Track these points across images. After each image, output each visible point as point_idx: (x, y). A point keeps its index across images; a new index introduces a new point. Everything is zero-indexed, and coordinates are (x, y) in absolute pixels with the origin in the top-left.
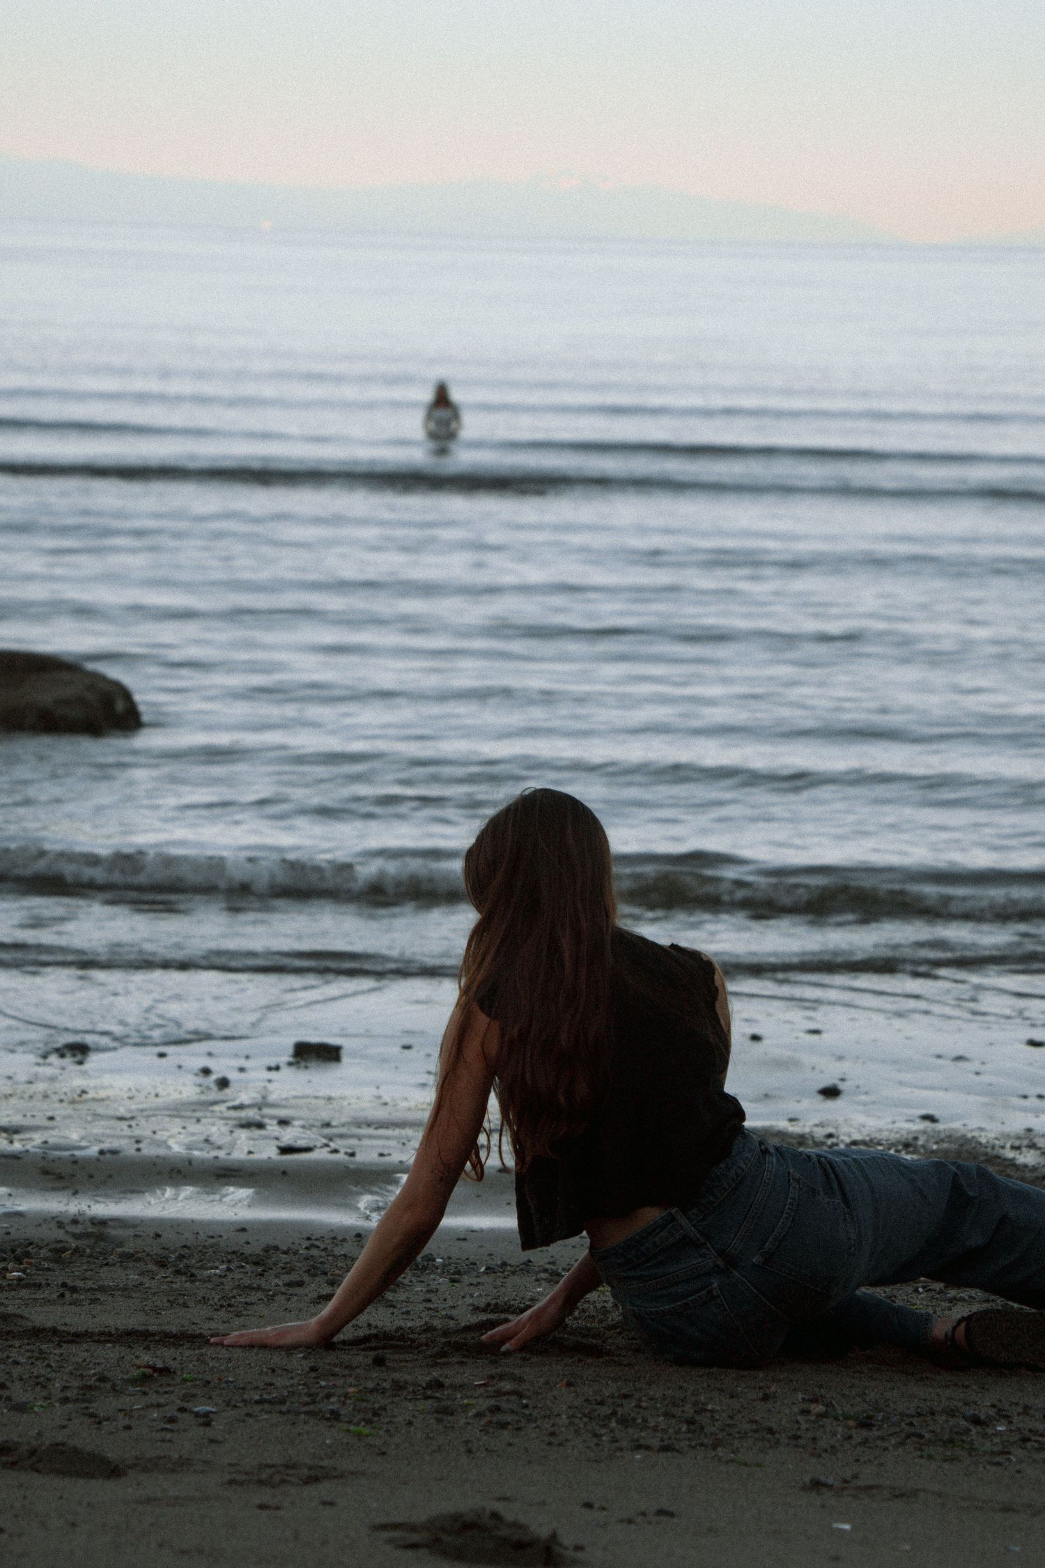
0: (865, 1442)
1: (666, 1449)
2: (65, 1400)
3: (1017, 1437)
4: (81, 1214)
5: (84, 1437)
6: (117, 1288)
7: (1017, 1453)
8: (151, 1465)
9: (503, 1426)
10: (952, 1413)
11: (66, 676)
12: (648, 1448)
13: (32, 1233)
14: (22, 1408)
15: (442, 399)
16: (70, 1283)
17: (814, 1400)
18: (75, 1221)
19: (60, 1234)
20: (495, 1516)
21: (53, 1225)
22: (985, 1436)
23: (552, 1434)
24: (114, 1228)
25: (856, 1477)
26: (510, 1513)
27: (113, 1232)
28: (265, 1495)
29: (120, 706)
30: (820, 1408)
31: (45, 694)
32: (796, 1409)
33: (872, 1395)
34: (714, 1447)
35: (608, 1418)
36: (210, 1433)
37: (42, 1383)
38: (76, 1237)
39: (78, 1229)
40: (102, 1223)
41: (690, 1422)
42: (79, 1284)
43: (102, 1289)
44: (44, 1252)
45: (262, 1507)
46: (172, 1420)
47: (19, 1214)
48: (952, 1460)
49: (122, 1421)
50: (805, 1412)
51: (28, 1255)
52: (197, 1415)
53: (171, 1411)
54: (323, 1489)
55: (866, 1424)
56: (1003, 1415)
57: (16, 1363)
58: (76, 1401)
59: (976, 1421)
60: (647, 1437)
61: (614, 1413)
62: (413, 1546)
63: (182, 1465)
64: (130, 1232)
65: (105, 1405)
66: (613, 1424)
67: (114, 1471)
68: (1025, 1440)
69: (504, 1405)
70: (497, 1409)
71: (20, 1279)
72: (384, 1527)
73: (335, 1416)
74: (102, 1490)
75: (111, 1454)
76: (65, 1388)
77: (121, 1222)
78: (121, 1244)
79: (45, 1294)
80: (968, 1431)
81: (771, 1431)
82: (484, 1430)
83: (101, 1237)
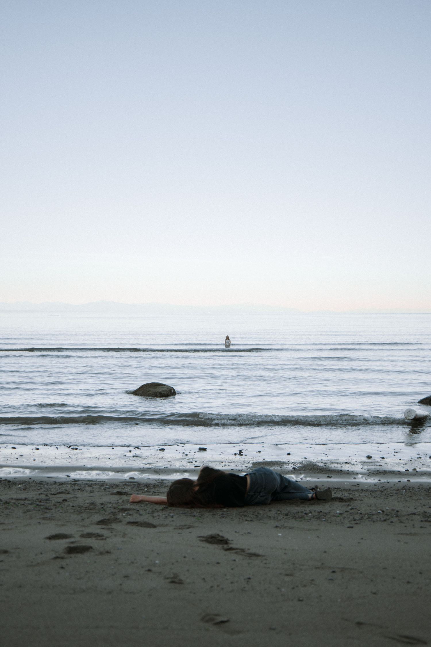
0: (286, 518)
1: (251, 521)
2: (149, 513)
3: (313, 516)
4: (160, 479)
5: (151, 520)
6: (162, 492)
7: (313, 519)
8: (161, 525)
9: (223, 517)
10: (302, 512)
11: (163, 386)
12: (248, 521)
13: (151, 482)
14: (141, 515)
15: (228, 338)
16: (155, 491)
17: (278, 511)
18: (158, 480)
19: (155, 482)
20: (218, 535)
21: (155, 481)
22: (307, 516)
23: (232, 518)
24: (165, 481)
25: (284, 525)
26: (221, 534)
27: (164, 482)
28: (180, 531)
29: (172, 391)
30: (279, 512)
31: (160, 390)
32: (275, 513)
33: (289, 509)
34: (260, 520)
35: (242, 515)
36: (173, 519)
37: (145, 510)
38: (158, 483)
39: (158, 481)
40: (163, 480)
41: (256, 516)
42: (156, 491)
43: (160, 492)
44: (152, 486)
45: (179, 533)
46: (166, 517)
47: (149, 479)
48: (301, 521)
49: (158, 517)
50: (276, 513)
51: (149, 486)
52: (171, 516)
53: (167, 515)
54: (190, 530)
55: (287, 515)
56: (311, 512)
57: (142, 506)
58: (150, 513)
59: (306, 514)
60: (249, 519)
61: (243, 514)
62: (203, 541)
63: (167, 525)
64: (167, 482)
65: (155, 514)
66: (243, 516)
67: (154, 527)
68: (314, 517)
69: (224, 513)
70: (223, 514)
71: (146, 491)
72: (200, 537)
73: (195, 516)
74: (152, 530)
75: (154, 523)
76: (149, 511)
77: (166, 480)
78: (165, 484)
79: (151, 493)
80: (304, 516)
81: (270, 517)
82: (220, 518)
83: (162, 483)
